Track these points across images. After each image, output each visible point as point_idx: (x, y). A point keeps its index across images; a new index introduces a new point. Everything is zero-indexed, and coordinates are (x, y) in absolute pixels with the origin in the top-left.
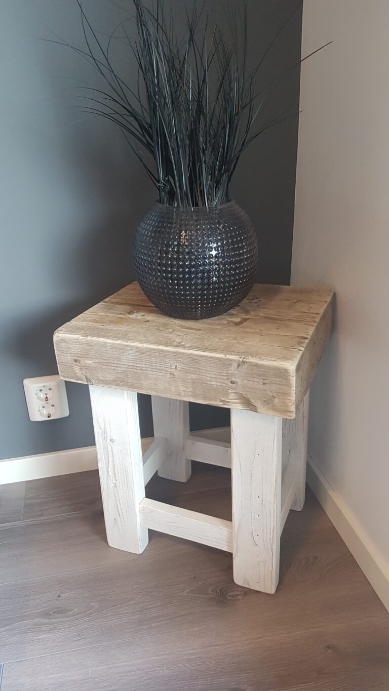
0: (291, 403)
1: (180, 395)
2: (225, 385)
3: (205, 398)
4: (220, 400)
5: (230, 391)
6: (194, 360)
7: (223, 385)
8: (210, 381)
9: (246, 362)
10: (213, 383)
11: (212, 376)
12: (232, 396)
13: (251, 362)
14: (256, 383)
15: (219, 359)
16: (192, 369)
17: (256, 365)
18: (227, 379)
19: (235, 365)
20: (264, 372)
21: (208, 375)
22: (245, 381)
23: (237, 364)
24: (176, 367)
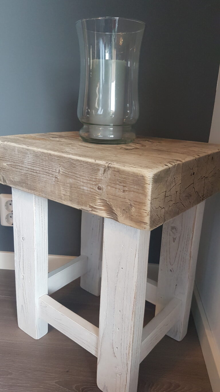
0: (146, 214)
1: (61, 198)
2: (94, 191)
3: (78, 203)
4: (90, 205)
5: (97, 197)
6: (72, 164)
7: (92, 190)
8: (83, 186)
9: (111, 167)
10: (85, 188)
11: (84, 181)
12: (99, 202)
13: (115, 168)
14: (118, 190)
15: (91, 164)
16: (70, 173)
17: (119, 171)
18: (95, 185)
19: (102, 170)
20: (124, 178)
21: (82, 180)
22: (109, 188)
23: (103, 170)
24: (59, 171)
